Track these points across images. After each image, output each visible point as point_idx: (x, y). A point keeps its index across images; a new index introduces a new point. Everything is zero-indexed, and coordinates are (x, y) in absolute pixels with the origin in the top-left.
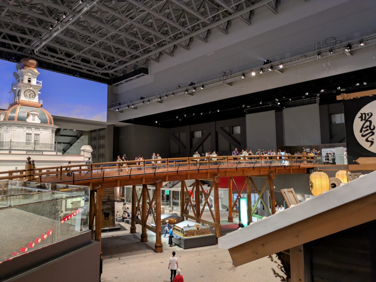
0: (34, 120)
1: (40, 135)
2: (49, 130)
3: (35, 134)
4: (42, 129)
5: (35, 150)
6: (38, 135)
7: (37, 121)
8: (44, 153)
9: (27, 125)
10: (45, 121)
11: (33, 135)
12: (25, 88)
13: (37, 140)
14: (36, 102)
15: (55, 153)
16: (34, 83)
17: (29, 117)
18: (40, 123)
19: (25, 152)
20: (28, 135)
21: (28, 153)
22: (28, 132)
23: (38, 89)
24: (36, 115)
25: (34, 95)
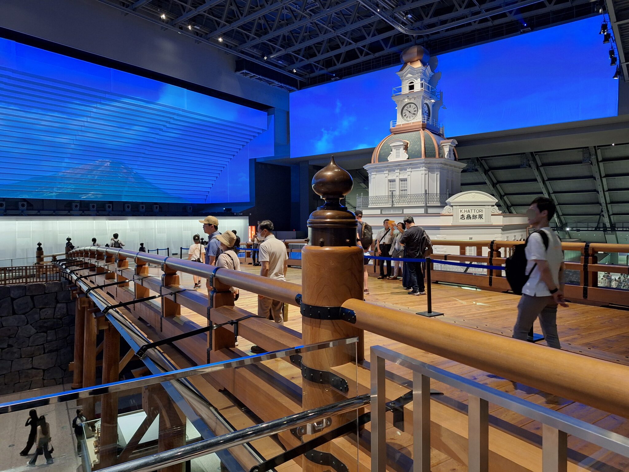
0: (398, 156)
1: (409, 180)
2: (421, 169)
3: (402, 180)
4: (410, 170)
5: (393, 208)
6: (405, 180)
7: (403, 156)
8: (406, 211)
9: (388, 166)
10: (416, 154)
11: (397, 181)
12: (402, 104)
13: (405, 190)
14: (418, 120)
15: (422, 211)
16: (418, 87)
17: (391, 152)
18: (408, 159)
19: (378, 212)
20: (392, 183)
21: (383, 213)
22: (390, 178)
23: (419, 97)
24: (401, 147)
25: (416, 109)
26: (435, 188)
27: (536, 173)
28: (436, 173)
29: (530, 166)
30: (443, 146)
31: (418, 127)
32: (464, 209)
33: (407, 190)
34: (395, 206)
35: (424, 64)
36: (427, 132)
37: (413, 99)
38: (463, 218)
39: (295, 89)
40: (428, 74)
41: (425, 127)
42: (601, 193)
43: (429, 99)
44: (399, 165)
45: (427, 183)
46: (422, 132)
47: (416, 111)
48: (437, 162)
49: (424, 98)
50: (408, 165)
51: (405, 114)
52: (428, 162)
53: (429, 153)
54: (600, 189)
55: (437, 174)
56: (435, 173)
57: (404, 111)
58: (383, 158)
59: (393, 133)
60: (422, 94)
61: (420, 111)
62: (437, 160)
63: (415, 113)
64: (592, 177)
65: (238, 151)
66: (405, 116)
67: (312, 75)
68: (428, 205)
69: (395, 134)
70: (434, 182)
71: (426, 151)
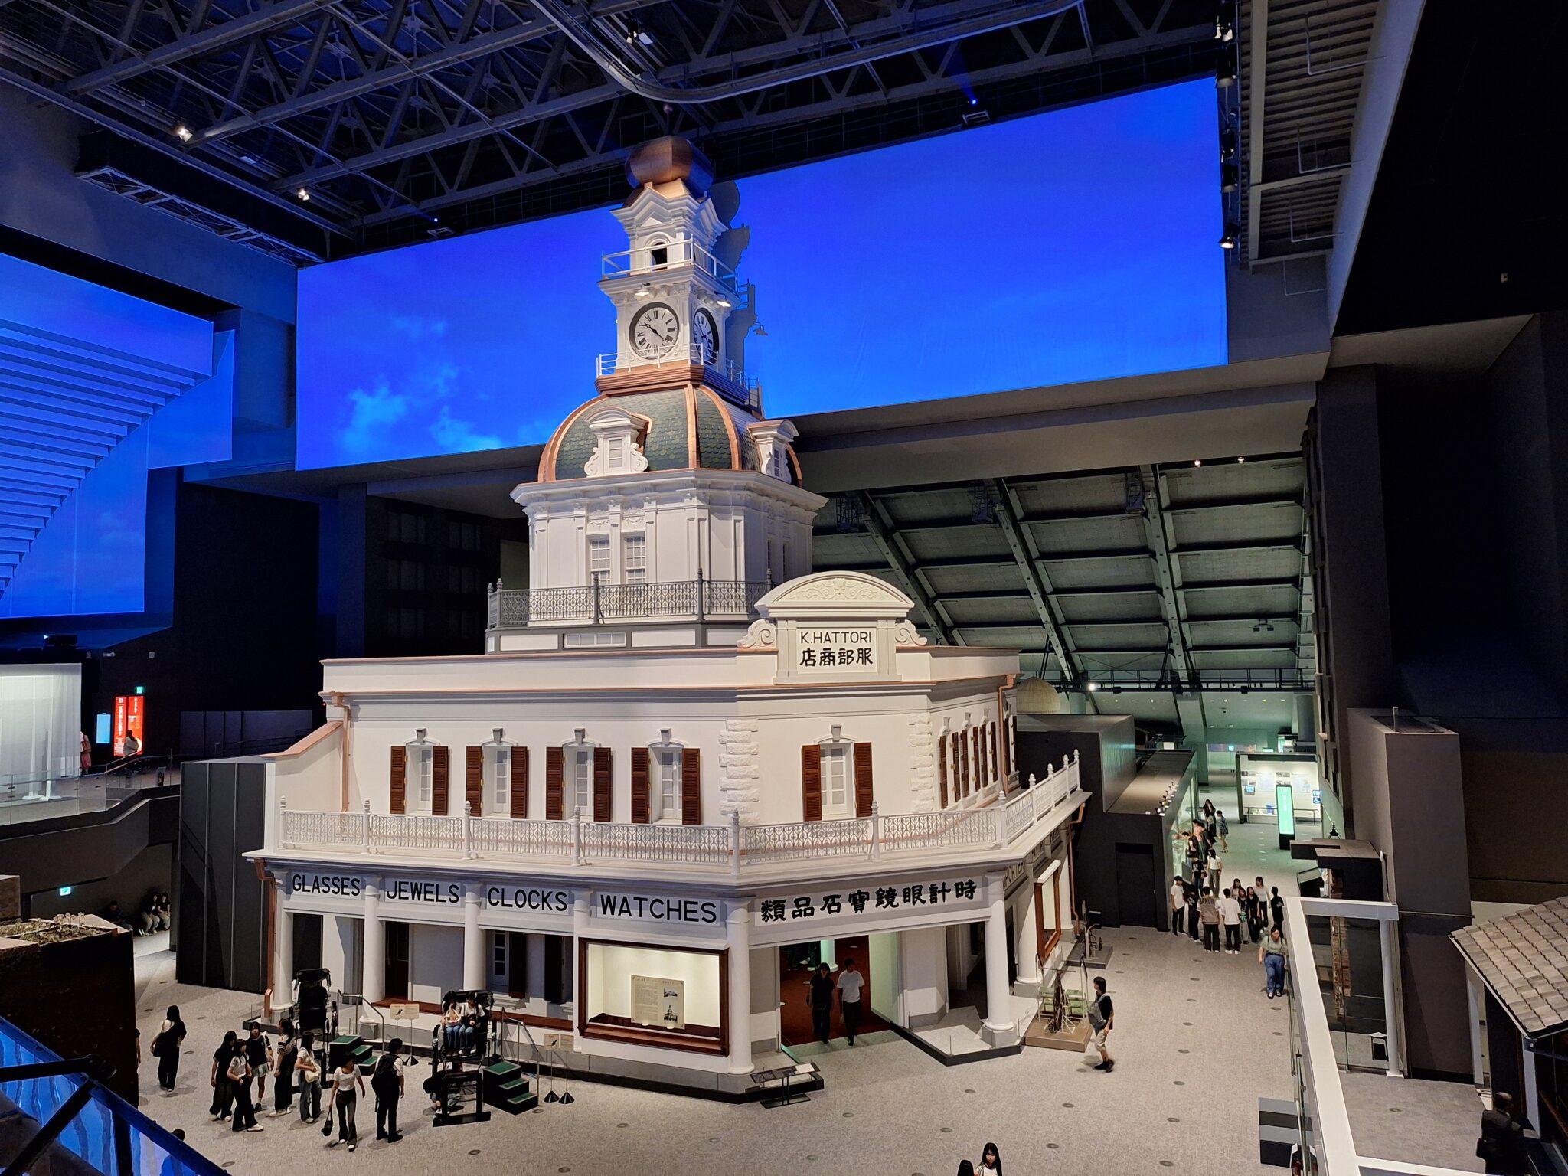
0: (616, 461)
1: (650, 538)
2: (688, 503)
3: (628, 538)
4: (653, 506)
5: (598, 628)
6: (639, 538)
7: (633, 462)
8: (640, 640)
9: (585, 494)
10: (672, 457)
11: (616, 541)
12: (631, 305)
13: (639, 571)
14: (679, 358)
15: (689, 638)
16: (677, 258)
17: (594, 450)
18: (648, 470)
19: (551, 642)
20: (599, 548)
21: (566, 646)
22: (594, 530)
23: (681, 287)
24: (623, 432)
25: (673, 324)
26: (731, 565)
27: (1011, 536)
28: (734, 518)
29: (996, 520)
30: (756, 437)
31: (678, 376)
32: (813, 630)
33: (644, 570)
34: (607, 622)
35: (695, 192)
36: (709, 394)
37: (664, 293)
38: (812, 662)
39: (312, 256)
40: (710, 227)
41: (700, 377)
42: (1168, 594)
43: (712, 298)
44: (619, 491)
45: (708, 550)
46: (689, 392)
47: (673, 329)
48: (735, 483)
49: (697, 292)
50: (646, 489)
51: (642, 338)
52: (708, 481)
53: (712, 455)
54: (1165, 583)
55: (735, 521)
56: (728, 519)
57: (638, 329)
58: (570, 468)
59: (604, 393)
60: (690, 277)
61: (686, 330)
62: (735, 476)
63: (672, 334)
64: (1146, 550)
65: (113, 443)
66: (640, 343)
67: (371, 219)
68: (707, 618)
69: (611, 396)
70: (727, 546)
71: (702, 450)
